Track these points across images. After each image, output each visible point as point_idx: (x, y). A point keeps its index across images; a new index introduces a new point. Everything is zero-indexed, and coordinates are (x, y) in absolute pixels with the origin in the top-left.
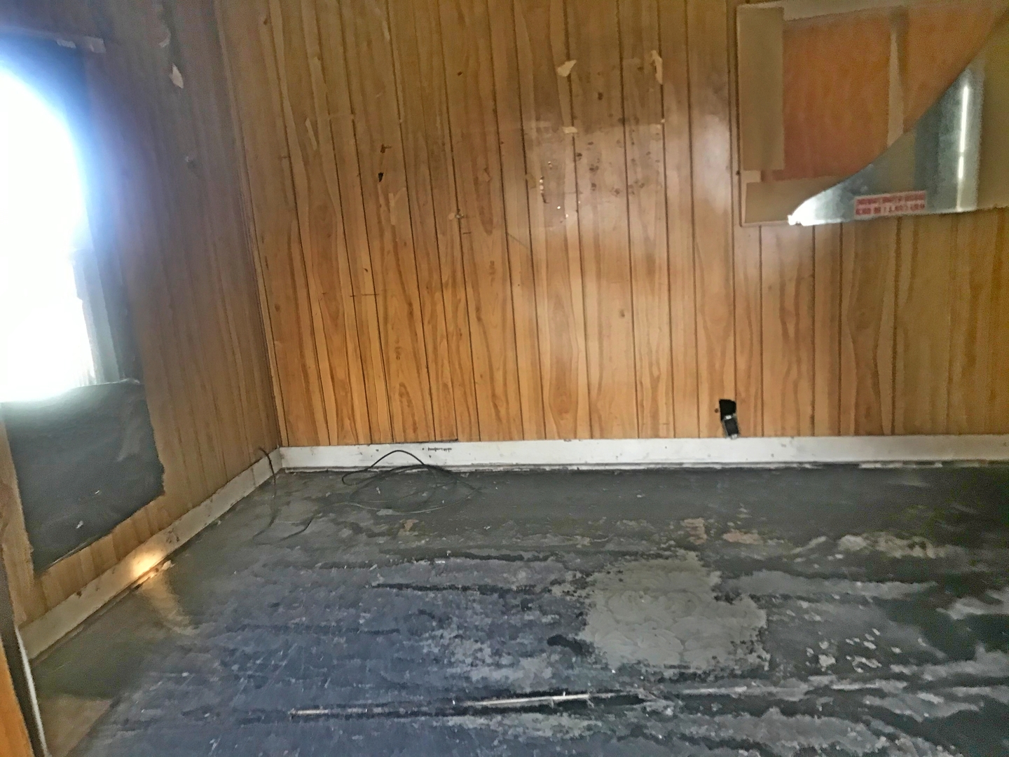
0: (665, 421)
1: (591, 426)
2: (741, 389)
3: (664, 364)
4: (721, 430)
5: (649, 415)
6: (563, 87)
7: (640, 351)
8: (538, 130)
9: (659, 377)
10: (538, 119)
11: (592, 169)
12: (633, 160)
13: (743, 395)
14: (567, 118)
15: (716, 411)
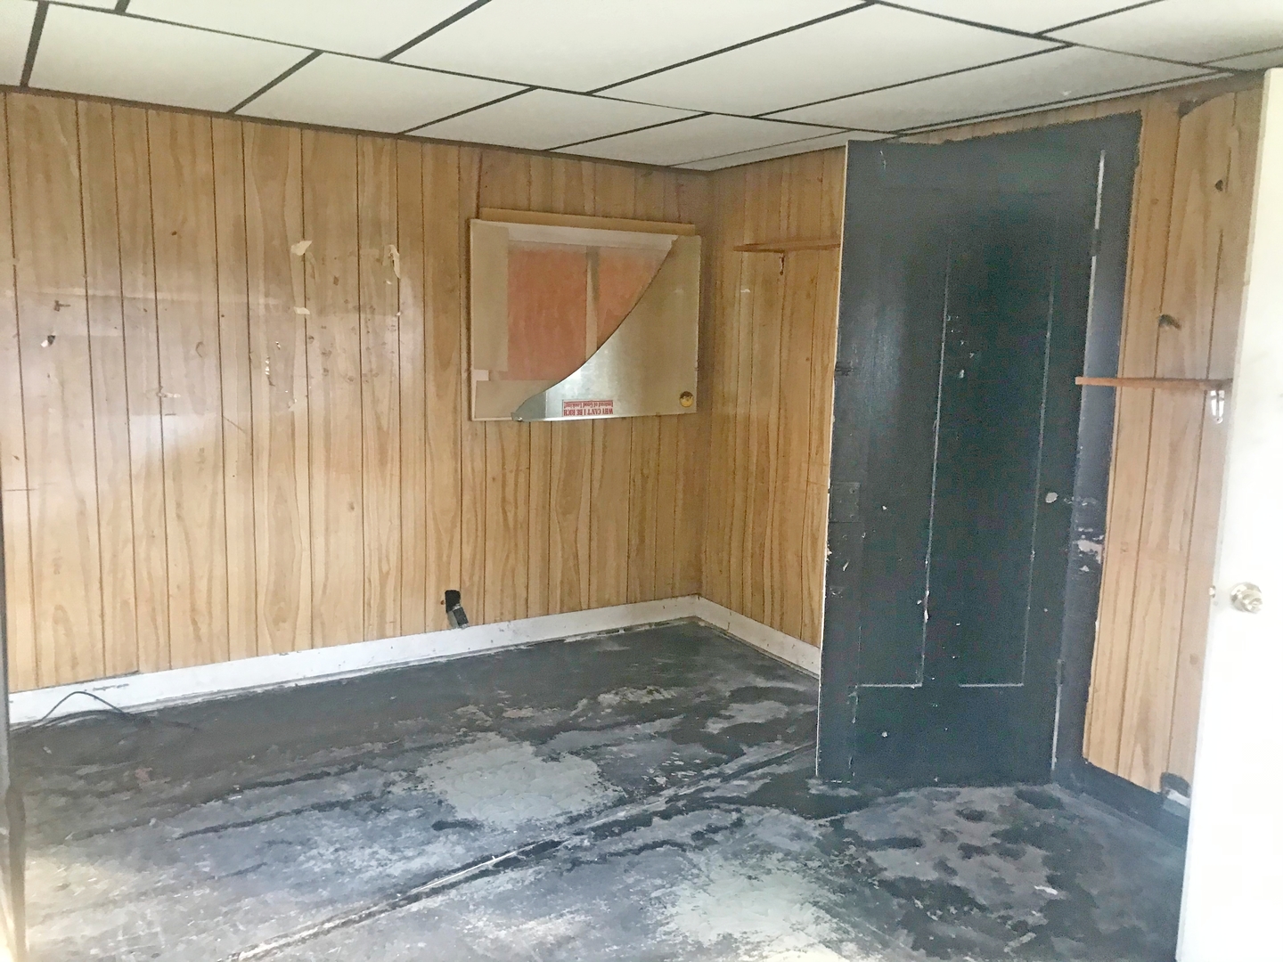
0: (392, 620)
1: (312, 633)
2: (466, 578)
3: (394, 558)
4: (446, 622)
5: (376, 615)
6: (297, 267)
7: (369, 545)
8: (267, 306)
9: (388, 573)
10: (267, 295)
11: (324, 354)
12: (368, 349)
13: (468, 584)
14: (300, 299)
15: (442, 603)
